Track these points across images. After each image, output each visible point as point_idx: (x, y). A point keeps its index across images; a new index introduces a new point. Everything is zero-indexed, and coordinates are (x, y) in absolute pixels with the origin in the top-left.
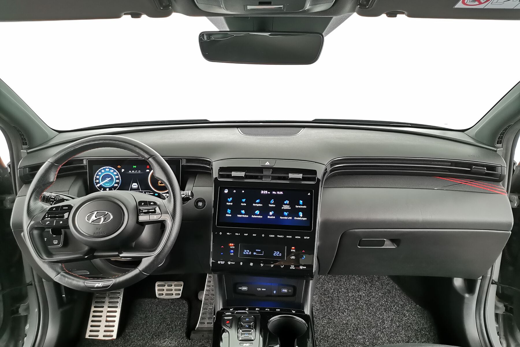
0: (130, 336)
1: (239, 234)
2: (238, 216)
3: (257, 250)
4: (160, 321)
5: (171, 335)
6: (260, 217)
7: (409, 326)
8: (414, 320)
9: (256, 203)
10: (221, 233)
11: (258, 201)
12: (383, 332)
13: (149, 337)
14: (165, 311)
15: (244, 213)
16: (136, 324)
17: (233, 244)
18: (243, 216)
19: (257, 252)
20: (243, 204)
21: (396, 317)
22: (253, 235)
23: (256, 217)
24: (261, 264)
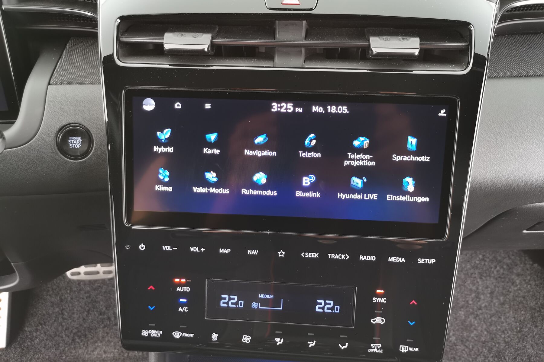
0: (32, 340)
1: (203, 250)
2: (196, 190)
3: (261, 296)
4: (88, 306)
5: (108, 333)
6: (269, 193)
7: (521, 302)
8: (529, 291)
9: (254, 147)
10: (142, 245)
11: (260, 140)
12: (477, 315)
13: (67, 339)
14: (94, 290)
15: (215, 180)
16: (44, 315)
17: (183, 281)
18: (213, 190)
19: (264, 302)
20: (210, 152)
21: (498, 287)
22: (250, 252)
23: (255, 192)
24: (277, 340)
